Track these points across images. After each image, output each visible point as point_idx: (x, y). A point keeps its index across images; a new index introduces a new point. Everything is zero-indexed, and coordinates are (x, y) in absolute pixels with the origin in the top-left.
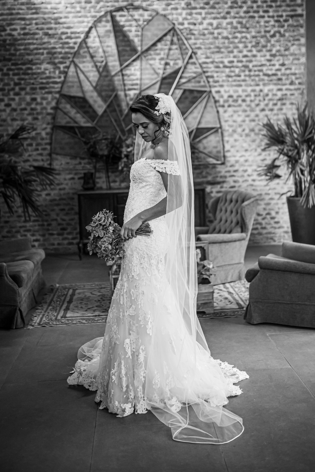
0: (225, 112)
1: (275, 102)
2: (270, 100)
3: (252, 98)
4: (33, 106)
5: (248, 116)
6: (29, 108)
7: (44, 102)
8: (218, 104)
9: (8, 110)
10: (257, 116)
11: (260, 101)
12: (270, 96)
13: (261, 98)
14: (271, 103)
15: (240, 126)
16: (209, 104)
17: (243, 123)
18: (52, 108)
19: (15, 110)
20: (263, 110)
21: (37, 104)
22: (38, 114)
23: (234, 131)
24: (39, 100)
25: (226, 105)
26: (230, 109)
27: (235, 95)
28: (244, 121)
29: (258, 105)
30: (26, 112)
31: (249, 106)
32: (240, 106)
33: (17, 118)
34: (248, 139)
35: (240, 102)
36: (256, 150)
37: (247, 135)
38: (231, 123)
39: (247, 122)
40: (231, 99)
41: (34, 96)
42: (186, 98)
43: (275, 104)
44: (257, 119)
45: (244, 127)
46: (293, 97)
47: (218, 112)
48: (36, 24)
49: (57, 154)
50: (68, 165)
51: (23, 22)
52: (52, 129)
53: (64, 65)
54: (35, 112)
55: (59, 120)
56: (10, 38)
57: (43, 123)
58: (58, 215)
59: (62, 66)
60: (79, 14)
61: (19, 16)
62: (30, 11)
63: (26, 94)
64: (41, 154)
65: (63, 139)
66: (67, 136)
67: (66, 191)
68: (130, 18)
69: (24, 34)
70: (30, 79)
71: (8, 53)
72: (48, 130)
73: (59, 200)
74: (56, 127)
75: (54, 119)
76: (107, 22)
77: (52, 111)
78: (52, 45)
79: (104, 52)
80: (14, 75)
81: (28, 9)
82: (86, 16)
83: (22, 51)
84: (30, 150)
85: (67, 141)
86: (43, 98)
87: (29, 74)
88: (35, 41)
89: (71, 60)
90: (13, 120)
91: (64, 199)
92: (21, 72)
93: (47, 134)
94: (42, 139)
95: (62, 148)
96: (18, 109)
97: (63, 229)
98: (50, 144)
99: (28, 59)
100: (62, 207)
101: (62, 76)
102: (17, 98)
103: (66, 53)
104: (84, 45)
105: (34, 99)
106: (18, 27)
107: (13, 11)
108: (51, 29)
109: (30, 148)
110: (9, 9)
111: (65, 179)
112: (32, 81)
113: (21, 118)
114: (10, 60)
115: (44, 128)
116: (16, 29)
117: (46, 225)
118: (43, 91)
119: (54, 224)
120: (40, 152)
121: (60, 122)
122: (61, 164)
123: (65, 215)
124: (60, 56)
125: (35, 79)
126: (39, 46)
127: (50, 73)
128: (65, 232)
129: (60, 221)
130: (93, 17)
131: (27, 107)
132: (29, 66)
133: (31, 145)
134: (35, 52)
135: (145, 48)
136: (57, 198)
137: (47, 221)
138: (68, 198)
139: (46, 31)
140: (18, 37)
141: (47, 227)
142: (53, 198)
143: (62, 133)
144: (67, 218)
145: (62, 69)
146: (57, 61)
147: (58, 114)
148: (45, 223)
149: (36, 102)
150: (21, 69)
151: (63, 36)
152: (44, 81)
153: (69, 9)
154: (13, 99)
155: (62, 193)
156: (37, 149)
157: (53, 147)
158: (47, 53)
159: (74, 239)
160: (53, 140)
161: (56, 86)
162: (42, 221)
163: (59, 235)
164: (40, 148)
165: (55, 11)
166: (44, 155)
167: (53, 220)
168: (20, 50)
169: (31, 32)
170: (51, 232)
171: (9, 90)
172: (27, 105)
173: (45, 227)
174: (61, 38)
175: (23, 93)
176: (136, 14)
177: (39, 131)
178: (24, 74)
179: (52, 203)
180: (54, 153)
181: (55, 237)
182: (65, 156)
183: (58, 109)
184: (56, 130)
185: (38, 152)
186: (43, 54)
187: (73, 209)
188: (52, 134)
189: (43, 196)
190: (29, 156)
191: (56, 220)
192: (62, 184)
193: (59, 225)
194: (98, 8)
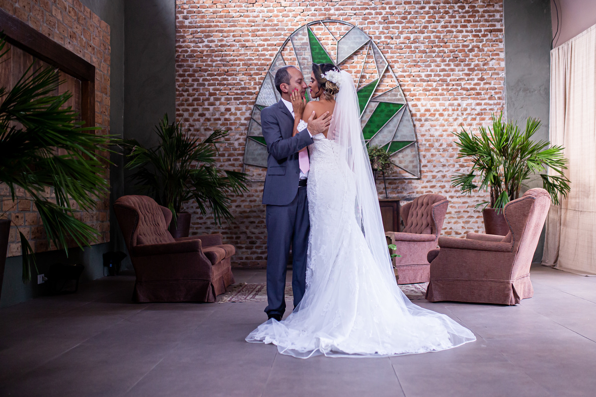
0: (422, 126)
1: (474, 116)
2: (469, 114)
3: (450, 112)
4: (227, 116)
5: (445, 131)
6: (222, 118)
7: (238, 113)
8: (414, 118)
9: (202, 120)
10: (455, 130)
11: (458, 115)
12: (469, 111)
13: (459, 113)
14: (470, 117)
15: (437, 140)
16: (405, 118)
17: (440, 138)
18: (246, 119)
19: (209, 120)
20: (461, 125)
21: (231, 114)
22: (231, 124)
23: (431, 146)
24: (233, 110)
25: (423, 118)
26: (427, 123)
27: (432, 109)
28: (441, 136)
29: (456, 119)
30: (220, 122)
31: (447, 120)
32: (437, 120)
33: (210, 128)
34: (446, 154)
37: (444, 150)
38: (427, 137)
39: (445, 137)
40: (428, 113)
41: (228, 106)
42: (382, 111)
43: (474, 119)
45: (441, 142)
46: (492, 112)
47: (414, 126)
48: (234, 36)
49: (249, 165)
50: (259, 176)
51: (221, 34)
52: (246, 140)
53: (260, 76)
54: (229, 122)
55: (252, 130)
56: (207, 49)
57: (237, 133)
58: (247, 228)
59: (257, 77)
60: (277, 28)
61: (217, 29)
62: (228, 24)
63: (221, 104)
64: (233, 165)
65: (256, 150)
66: (259, 147)
67: (257, 203)
68: (327, 31)
69: (222, 46)
70: (225, 90)
71: (204, 64)
72: (241, 141)
73: (250, 212)
74: (250, 138)
75: (248, 130)
76: (304, 35)
77: (246, 122)
78: (249, 57)
79: (300, 64)
80: (209, 85)
81: (226, 21)
82: (283, 30)
83: (219, 62)
84: (222, 161)
85: (260, 152)
86: (237, 109)
87: (224, 85)
88: (231, 53)
89: (267, 71)
90: (206, 130)
91: (255, 212)
92: (217, 82)
93: (240, 144)
94: (235, 149)
95: (254, 159)
96: (212, 119)
97: (253, 243)
98: (243, 155)
99: (224, 70)
100: (252, 219)
101: (258, 87)
102: (211, 108)
103: (262, 65)
104: (280, 57)
105: (228, 110)
106: (216, 39)
107: (212, 24)
108: (248, 41)
109: (222, 158)
110: (208, 22)
111: (256, 191)
112: (227, 92)
113: (214, 128)
114: (206, 71)
115: (237, 138)
116: (213, 41)
117: (234, 238)
118: (238, 102)
119: (243, 237)
120: (232, 162)
121: (253, 133)
122: (253, 175)
123: (254, 228)
124: (256, 67)
125: (230, 89)
126: (236, 58)
127: (245, 84)
128: (255, 245)
129: (249, 234)
130: (289, 30)
131: (221, 117)
132: (225, 77)
133: (223, 155)
134: (232, 63)
135: (340, 61)
136: (248, 210)
137: (236, 233)
138: (259, 211)
139: (244, 43)
140: (216, 49)
141: (236, 240)
142: (243, 210)
143: (255, 144)
144: (256, 231)
145: (257, 80)
146: (252, 72)
147: (252, 125)
148: (234, 236)
149: (230, 112)
150: (217, 79)
151: (260, 49)
152: (239, 92)
153: (266, 22)
154: (208, 109)
155: (252, 206)
156: (230, 160)
157: (245, 158)
158: (244, 65)
159: (262, 253)
160: (246, 151)
161: (251, 97)
162: (231, 233)
163: (247, 248)
164: (232, 159)
165: (253, 24)
166: (236, 165)
167: (242, 233)
168: (217, 61)
169: (229, 44)
170: (239, 245)
171: (204, 100)
172: (221, 116)
173: (234, 240)
174: (258, 51)
175: (218, 103)
176: (333, 28)
177: (231, 142)
178: (218, 84)
179: (241, 215)
180: (246, 164)
181: (244, 250)
182: (257, 168)
183: (252, 120)
184: (249, 140)
185: (230, 163)
186: (239, 65)
187: (263, 222)
188: (245, 145)
189: (234, 207)
190: (221, 166)
191: (245, 233)
192: (253, 196)
193: (248, 238)
194: (295, 21)
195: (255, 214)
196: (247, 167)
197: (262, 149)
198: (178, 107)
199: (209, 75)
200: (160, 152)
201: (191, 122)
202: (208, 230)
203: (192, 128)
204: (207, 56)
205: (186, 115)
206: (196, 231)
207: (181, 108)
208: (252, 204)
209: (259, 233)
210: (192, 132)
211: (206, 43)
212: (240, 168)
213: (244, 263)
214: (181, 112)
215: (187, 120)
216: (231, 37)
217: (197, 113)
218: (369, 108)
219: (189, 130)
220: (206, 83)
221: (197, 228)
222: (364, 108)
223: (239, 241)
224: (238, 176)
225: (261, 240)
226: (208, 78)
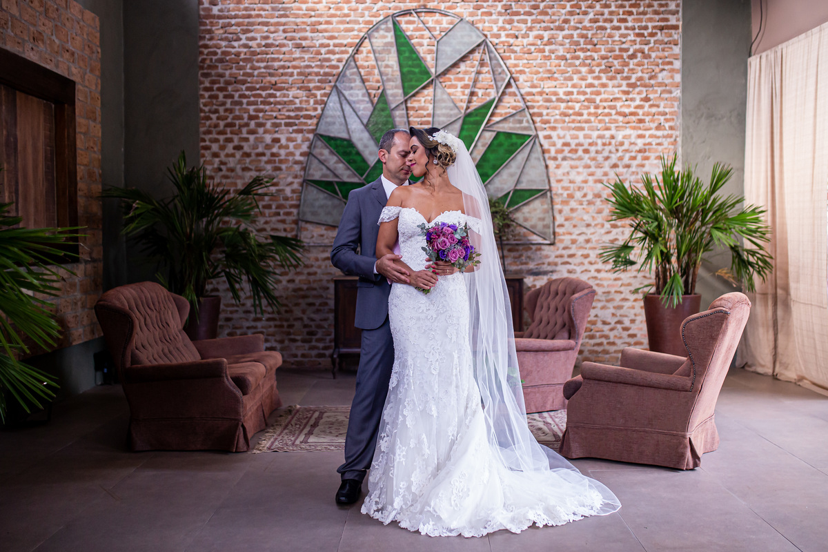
0: (558, 167)
1: (633, 154)
2: (627, 151)
3: (600, 148)
4: (275, 150)
5: (592, 174)
6: (268, 153)
7: (291, 145)
8: (547, 155)
9: (238, 154)
10: (606, 174)
11: (610, 152)
12: (626, 146)
13: (612, 148)
14: (627, 156)
15: (579, 189)
16: (534, 155)
17: (584, 185)
18: (302, 154)
19: (248, 155)
20: (615, 166)
21: (280, 147)
22: (281, 162)
23: (571, 196)
24: (283, 142)
25: (560, 156)
26: (565, 163)
27: (573, 143)
28: (586, 182)
29: (607, 158)
30: (265, 159)
31: (594, 159)
32: (580, 159)
33: (250, 167)
34: (592, 209)
35: (580, 153)
36: (603, 226)
37: (590, 203)
38: (566, 184)
39: (591, 183)
40: (567, 149)
41: (276, 136)
42: (500, 145)
43: (634, 158)
44: (605, 178)
45: (585, 191)
46: (660, 148)
47: (547, 167)
48: (284, 31)
49: (307, 222)
50: (322, 238)
51: (265, 29)
52: (302, 185)
53: (323, 91)
54: (277, 159)
55: (311, 171)
56: (245, 50)
57: (289, 175)
58: (304, 312)
59: (319, 93)
60: (348, 19)
61: (260, 20)
62: (277, 13)
63: (266, 132)
64: (283, 221)
65: (317, 199)
66: (321, 196)
67: (318, 277)
68: (421, 25)
69: (267, 46)
70: (272, 111)
71: (241, 72)
72: (296, 186)
73: (308, 289)
74: (308, 182)
75: (305, 171)
76: (387, 30)
77: (302, 158)
78: (306, 63)
79: (381, 74)
80: (249, 104)
81: (273, 9)
82: (357, 22)
83: (263, 70)
84: (267, 215)
85: (322, 202)
86: (289, 139)
87: (270, 103)
88: (281, 56)
89: (332, 84)
90: (244, 169)
91: (315, 289)
92: (260, 100)
93: (293, 191)
94: (286, 199)
95: (314, 213)
96: (253, 155)
97: (311, 333)
98: (297, 206)
99: (270, 82)
100: (310, 300)
101: (319, 107)
102: (252, 137)
103: (326, 74)
104: (353, 63)
105: (277, 140)
106: (258, 35)
107: (253, 13)
108: (305, 39)
109: (267, 212)
110: (246, 9)
111: (317, 260)
112: (274, 114)
113: (256, 167)
114: (244, 82)
115: (289, 183)
116: (254, 39)
117: (285, 326)
118: (291, 129)
119: (298, 324)
120: (282, 217)
121: (313, 175)
122: (313, 237)
123: (314, 313)
124: (317, 78)
125: (280, 110)
126: (287, 64)
127: (301, 102)
128: (314, 338)
129: (306, 321)
130: (367, 23)
131: (266, 151)
132: (272, 91)
133: (269, 207)
134: (281, 71)
135: (441, 70)
136: (305, 287)
137: (287, 320)
138: (320, 288)
139: (299, 42)
140: (258, 50)
141: (288, 330)
142: (298, 287)
143: (315, 191)
144: (317, 317)
145: (319, 98)
146: (311, 85)
147: (311, 164)
148: (285, 324)
149: (279, 144)
150: (260, 96)
151: (323, 50)
152: (292, 114)
153: (332, 11)
154: (247, 140)
155: (311, 280)
156: (278, 214)
157: (301, 212)
158: (299, 74)
159: (326, 348)
160: (302, 201)
161: (309, 122)
162: (281, 319)
163: (304, 341)
164: (282, 212)
165: (313, 13)
166: (287, 222)
167: (296, 319)
168: (259, 68)
169: (277, 43)
170: (292, 337)
171: (241, 126)
172: (266, 149)
173: (285, 329)
174: (319, 53)
175: (261, 130)
176: (430, 20)
177: (281, 188)
178: (263, 103)
179: (296, 294)
180: (303, 221)
181: (299, 344)
182: (318, 226)
183: (311, 156)
184: (306, 186)
185: (279, 218)
186: (292, 75)
187: (326, 304)
188: (301, 193)
189: (284, 283)
190: (266, 223)
191: (301, 319)
192: (312, 266)
193: (305, 326)
194: (375, 10)
195: (314, 293)
196: (303, 224)
197: (326, 198)
198: (203, 136)
199: (248, 89)
200: (175, 206)
201: (223, 158)
202: (248, 314)
203: (223, 167)
204: (244, 60)
205: (215, 147)
206: (229, 316)
207: (207, 137)
208: (312, 278)
209: (321, 320)
210: (224, 172)
211: (244, 41)
212: (293, 226)
213: (299, 363)
214: (208, 143)
215: (216, 155)
216: (281, 33)
217: (231, 146)
218: (481, 140)
219: (220, 170)
220: (245, 101)
221: (232, 312)
222: (474, 140)
223: (292, 331)
224: (290, 244)
225: (324, 330)
226: (247, 93)
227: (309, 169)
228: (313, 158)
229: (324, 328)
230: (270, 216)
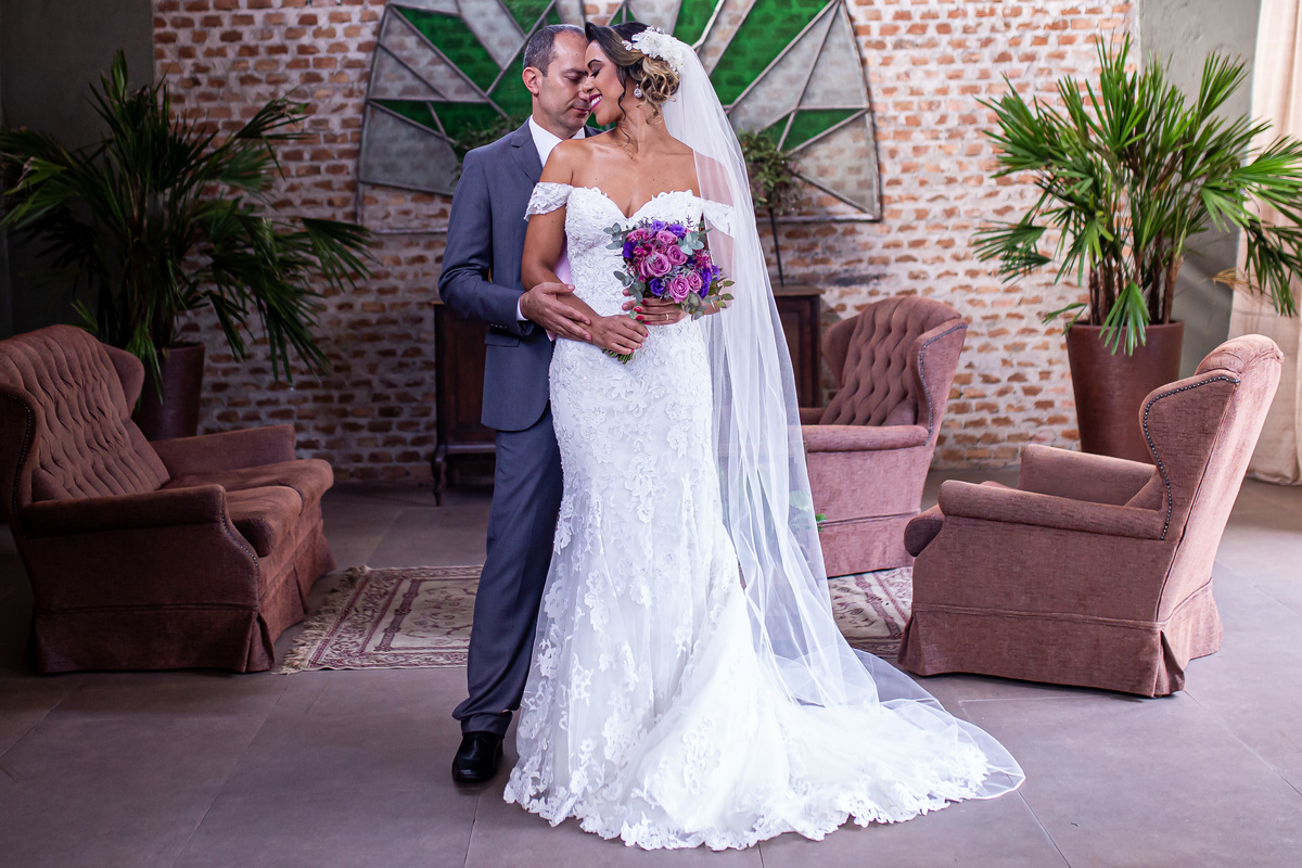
0: (886, 62)
1: (1040, 33)
2: (1027, 26)
3: (971, 21)
4: (306, 40)
5: (955, 76)
6: (292, 46)
7: (340, 28)
8: (863, 39)
9: (232, 51)
10: (984, 75)
11: (993, 29)
12: (1025, 17)
13: (998, 21)
14: (1029, 36)
15: (931, 106)
16: (836, 40)
17: (941, 98)
18: (361, 48)
19: (251, 51)
20: (1003, 58)
21: (317, 34)
22: (319, 63)
23: (914, 122)
24: (323, 22)
25: (889, 40)
26: (900, 54)
27: (917, 12)
28: (944, 91)
29: (987, 42)
30: (285, 58)
31: (960, 44)
32: (932, 44)
33: (257, 75)
34: (958, 146)
35: (931, 32)
36: (980, 181)
37: (953, 135)
38: (902, 97)
39: (954, 94)
40: (903, 25)
41: (308, 10)
42: (767, 19)
43: (1043, 41)
44: (983, 84)
45: (942, 110)
46: (1096, 18)
47: (863, 62)
49: (375, 186)
50: (405, 217)
52: (362, 110)
54: (311, 58)
55: (382, 83)
57: (336, 90)
58: (372, 369)
63: (286, 4)
64: (327, 185)
65: (395, 139)
66: (404, 131)
67: (399, 298)
72: (350, 113)
73: (379, 322)
74: (375, 105)
75: (369, 80)
77: (361, 56)
84: (293, 173)
85: (406, 144)
86: (336, 17)
90: (244, 81)
91: (394, 322)
93: (346, 123)
94: (332, 139)
95: (389, 168)
96: (261, 50)
97: (390, 412)
98: (355, 154)
100: (386, 345)
102: (258, 15)
105: (309, 20)
109: (293, 166)
111: (397, 262)
113: (269, 75)
115: (336, 108)
117: (336, 400)
119: (361, 395)
120: (323, 177)
121: (385, 90)
122: (387, 216)
123: (393, 370)
128: (395, 421)
129: (378, 388)
131: (288, 43)
133: (297, 156)
136: (374, 318)
137: (339, 386)
138: (405, 320)
141: (340, 406)
142: (359, 318)
143: (391, 122)
144: (399, 378)
147: (381, 66)
148: (335, 394)
149: (314, 28)
154: (248, 20)
155: (386, 304)
156: (316, 170)
157: (362, 164)
159: (418, 441)
160: (364, 143)
162: (326, 385)
163: (374, 428)
164: (323, 166)
166: (335, 186)
167: (358, 384)
170: (350, 419)
172: (288, 38)
173: (336, 405)
175: (277, 1)
177: (321, 117)
179: (355, 332)
180: (366, 183)
181: (365, 434)
182: (398, 193)
183: (379, 49)
184: (372, 112)
185: (318, 178)
187: (418, 352)
188: (362, 126)
189: (332, 310)
190: (292, 189)
191: (368, 383)
192: (387, 275)
193: (376, 398)
195: (393, 329)
196: (363, 189)
197: (412, 137)
198: (160, 15)
200: (108, 161)
201: (200, 58)
202: (259, 376)
203: (202, 77)
205: (184, 36)
206: (223, 379)
207: (168, 16)
208: (388, 299)
209: (408, 385)
210: (204, 88)
212: (348, 194)
213: (364, 473)
214: (169, 29)
215: (186, 53)
217: (216, 32)
218: (728, 11)
219: (196, 82)
221: (226, 372)
222: (712, 10)
223: (349, 408)
224: (340, 234)
225: (414, 405)
227: (377, 79)
228: (385, 55)
229: (414, 400)
230: (298, 176)
